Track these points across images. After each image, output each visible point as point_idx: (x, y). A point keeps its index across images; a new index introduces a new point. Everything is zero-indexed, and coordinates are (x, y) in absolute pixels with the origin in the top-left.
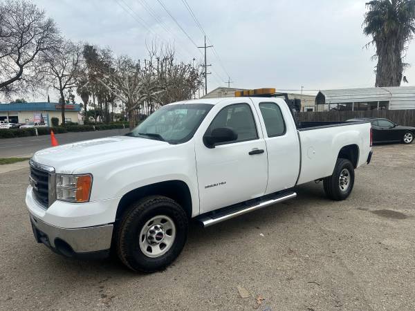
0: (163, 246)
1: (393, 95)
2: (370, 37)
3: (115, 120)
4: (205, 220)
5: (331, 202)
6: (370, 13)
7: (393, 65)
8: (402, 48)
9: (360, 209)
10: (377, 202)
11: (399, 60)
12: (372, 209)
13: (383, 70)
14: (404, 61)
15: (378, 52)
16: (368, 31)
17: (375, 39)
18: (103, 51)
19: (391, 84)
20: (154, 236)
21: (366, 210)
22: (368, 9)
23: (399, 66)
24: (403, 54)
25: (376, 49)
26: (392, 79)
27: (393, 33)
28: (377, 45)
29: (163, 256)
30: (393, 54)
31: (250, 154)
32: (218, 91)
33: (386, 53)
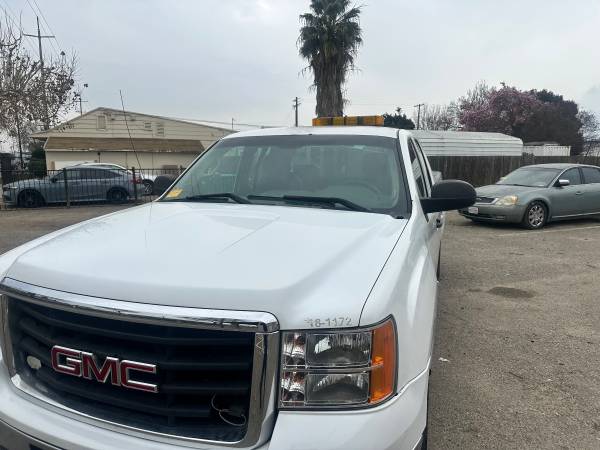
2: (307, 62)
7: (336, 100)
8: (343, 80)
9: (470, 290)
11: (340, 95)
12: (485, 289)
13: (324, 106)
14: (345, 96)
15: (317, 81)
16: (305, 52)
17: (312, 64)
21: (480, 290)
22: (303, 23)
23: (340, 101)
24: (343, 87)
25: (313, 77)
27: (334, 59)
28: (316, 73)
30: (334, 87)
32: (98, 113)
33: (327, 84)
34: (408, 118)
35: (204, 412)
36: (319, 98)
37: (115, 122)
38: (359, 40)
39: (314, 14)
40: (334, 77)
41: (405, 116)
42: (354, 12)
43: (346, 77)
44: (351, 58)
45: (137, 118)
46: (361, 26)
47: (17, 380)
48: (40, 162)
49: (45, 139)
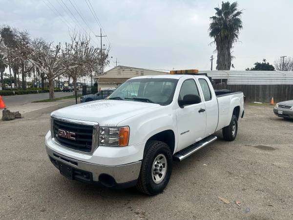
0: (160, 175)
1: (230, 75)
2: (213, 39)
3: (27, 87)
4: (180, 156)
5: (227, 142)
6: (213, 23)
7: (226, 57)
8: (231, 47)
9: (246, 145)
10: (252, 141)
11: (229, 54)
12: (253, 145)
13: (221, 60)
14: (232, 55)
15: (218, 48)
16: (212, 34)
17: (216, 40)
18: (21, 33)
19: (225, 69)
20: (158, 168)
21: (250, 146)
22: (212, 21)
23: (230, 58)
24: (231, 50)
25: (216, 46)
26: (225, 65)
27: (226, 37)
28: (217, 44)
29: (162, 182)
30: (226, 50)
31: (199, 112)
32: (118, 68)
33: (222, 49)
34: (270, 64)
35: (85, 146)
36: (219, 56)
37: (124, 72)
38: (241, 27)
39: (217, 16)
40: (227, 46)
41: (268, 63)
42: (239, 13)
43: (233, 45)
44: (237, 36)
45: (133, 70)
46: (241, 20)
47: (53, 139)
48: (96, 88)
49: (98, 78)
